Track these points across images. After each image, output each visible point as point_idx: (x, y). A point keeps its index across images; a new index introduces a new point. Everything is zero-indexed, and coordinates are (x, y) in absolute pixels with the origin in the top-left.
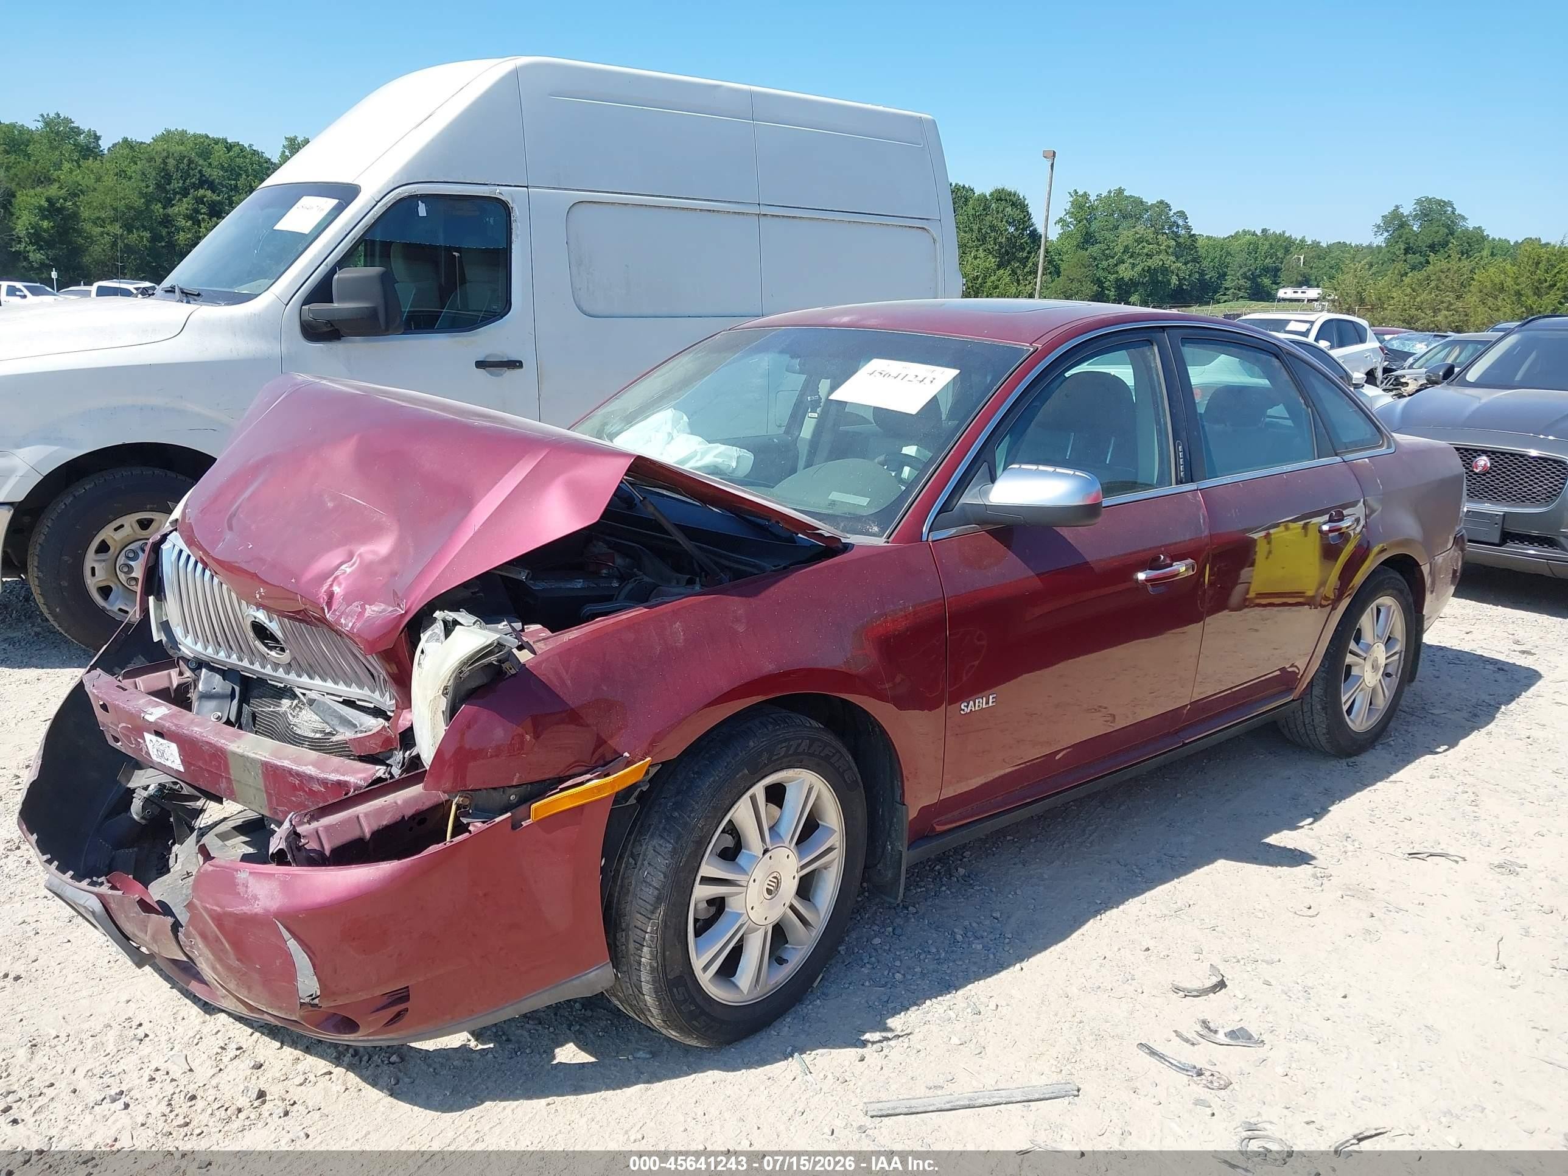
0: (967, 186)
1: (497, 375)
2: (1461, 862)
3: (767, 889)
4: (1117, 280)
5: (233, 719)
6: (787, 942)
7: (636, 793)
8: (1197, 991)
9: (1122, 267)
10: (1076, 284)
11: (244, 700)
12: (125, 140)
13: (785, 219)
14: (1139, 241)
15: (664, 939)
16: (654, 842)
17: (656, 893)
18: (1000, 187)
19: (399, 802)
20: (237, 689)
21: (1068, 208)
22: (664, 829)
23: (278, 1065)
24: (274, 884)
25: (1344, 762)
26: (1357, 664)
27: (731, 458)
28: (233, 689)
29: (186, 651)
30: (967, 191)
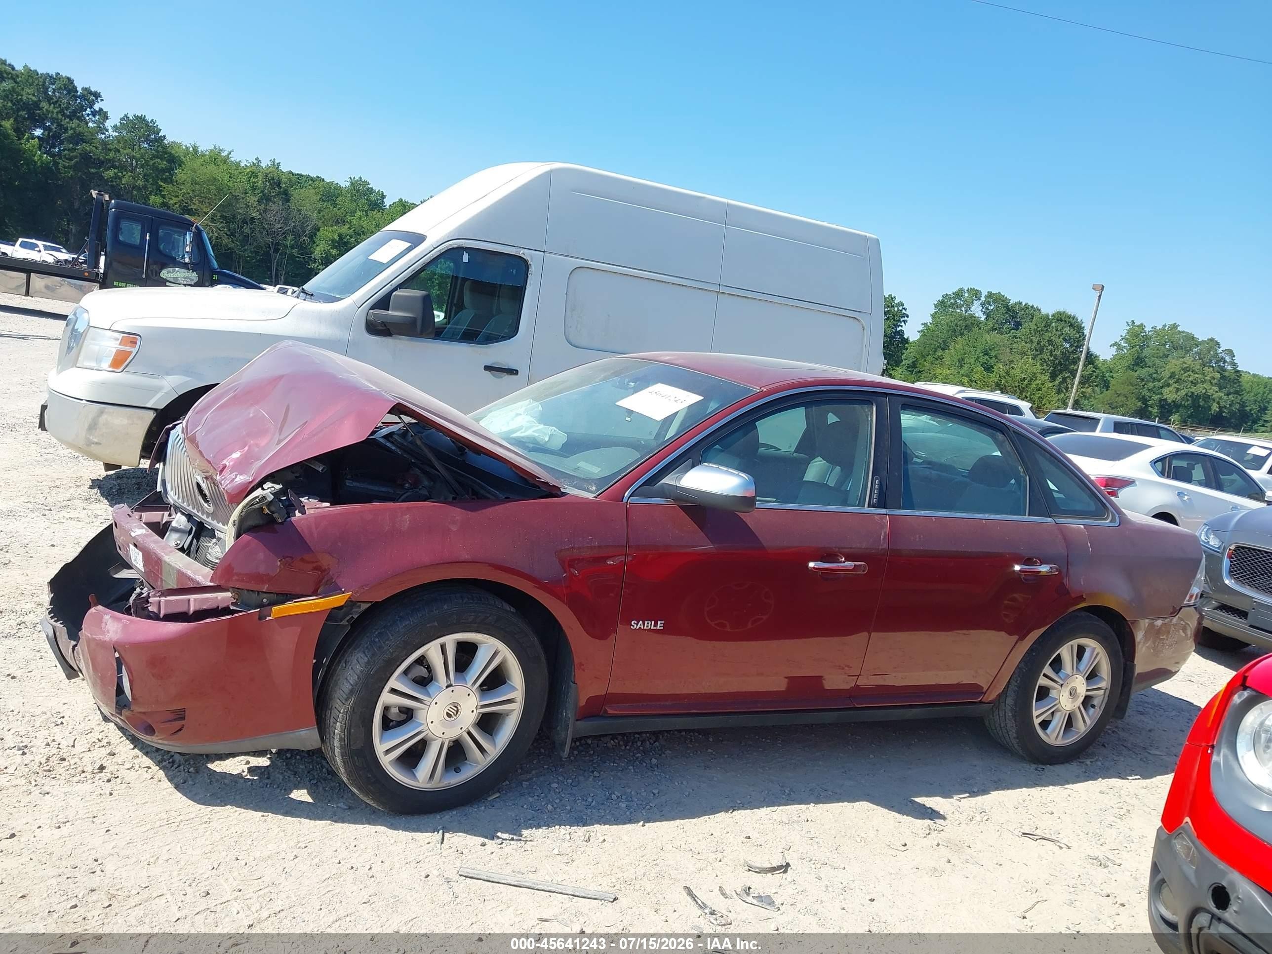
0: (1035, 306)
1: (498, 377)
2: (1065, 849)
3: (447, 713)
4: (1161, 400)
5: (186, 547)
6: (466, 759)
7: (348, 618)
8: (759, 868)
9: (1166, 391)
10: (1122, 398)
11: (197, 536)
12: (401, 200)
13: (739, 298)
14: (1186, 370)
15: (351, 719)
16: (358, 655)
17: (351, 687)
18: (1062, 310)
19: (219, 598)
20: (194, 529)
21: (1124, 335)
22: (367, 647)
23: (124, 756)
24: (120, 625)
25: (1034, 766)
26: (1055, 688)
27: (545, 434)
28: (192, 528)
29: (171, 501)
30: (1035, 311)
